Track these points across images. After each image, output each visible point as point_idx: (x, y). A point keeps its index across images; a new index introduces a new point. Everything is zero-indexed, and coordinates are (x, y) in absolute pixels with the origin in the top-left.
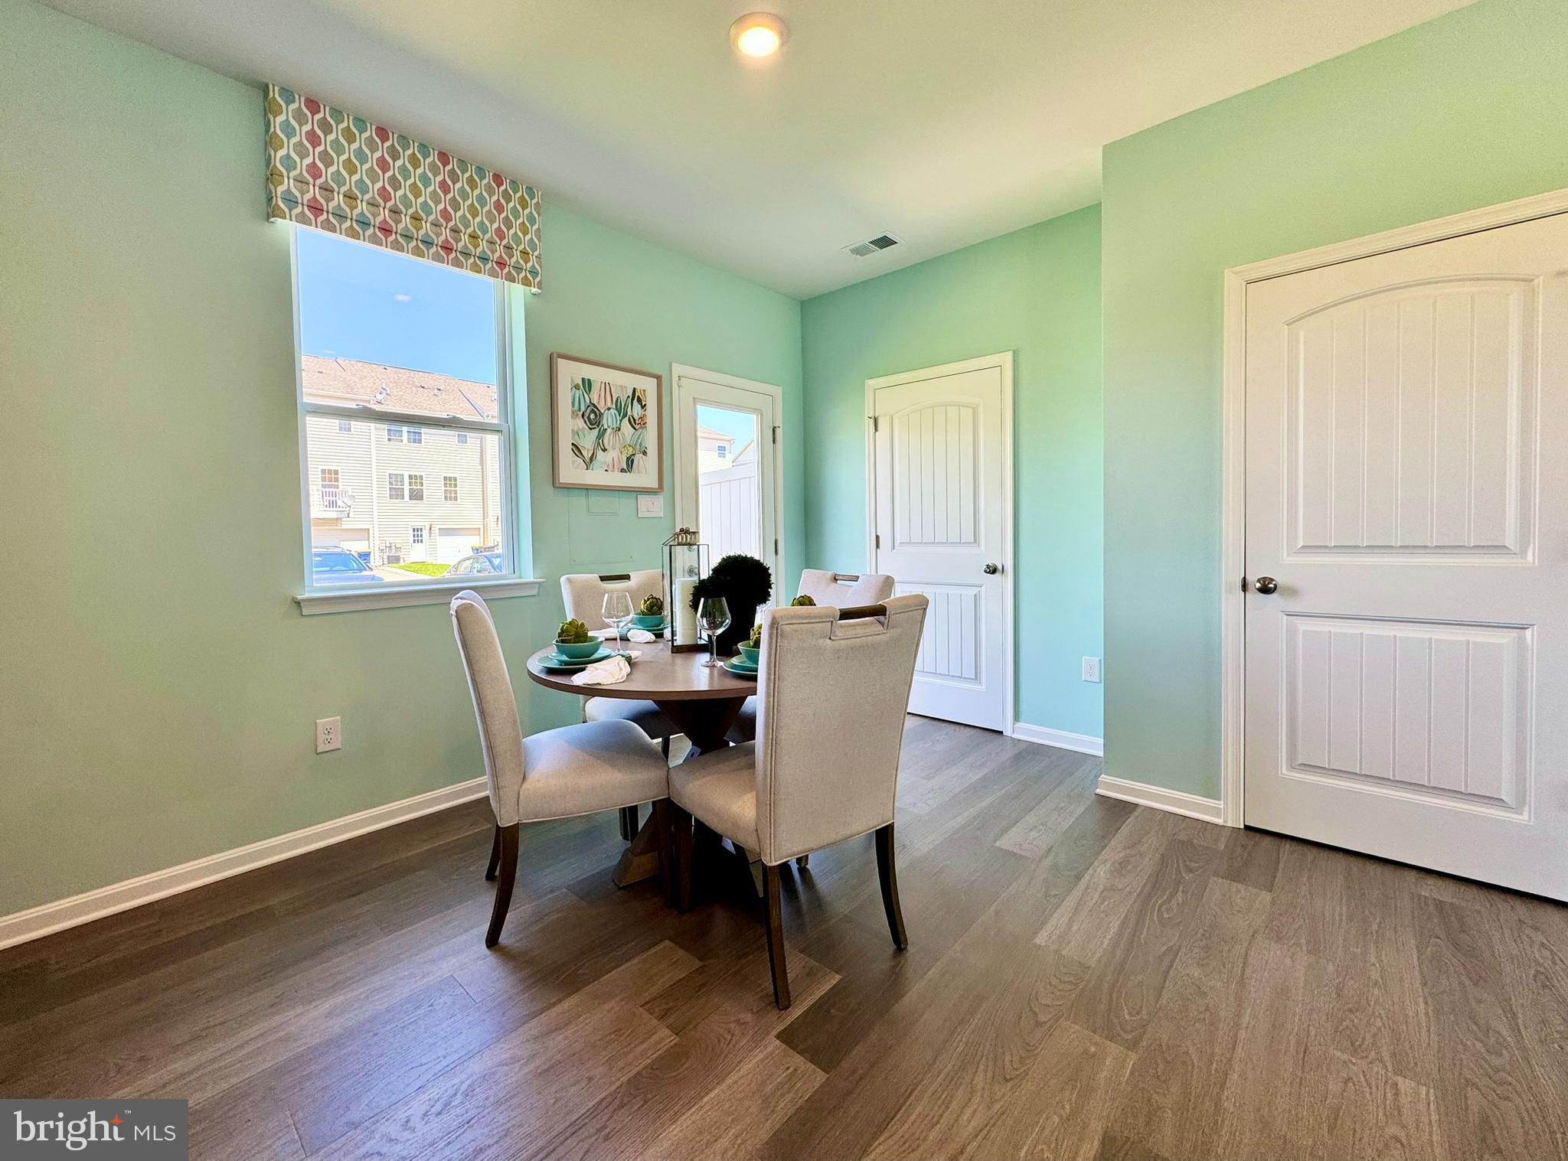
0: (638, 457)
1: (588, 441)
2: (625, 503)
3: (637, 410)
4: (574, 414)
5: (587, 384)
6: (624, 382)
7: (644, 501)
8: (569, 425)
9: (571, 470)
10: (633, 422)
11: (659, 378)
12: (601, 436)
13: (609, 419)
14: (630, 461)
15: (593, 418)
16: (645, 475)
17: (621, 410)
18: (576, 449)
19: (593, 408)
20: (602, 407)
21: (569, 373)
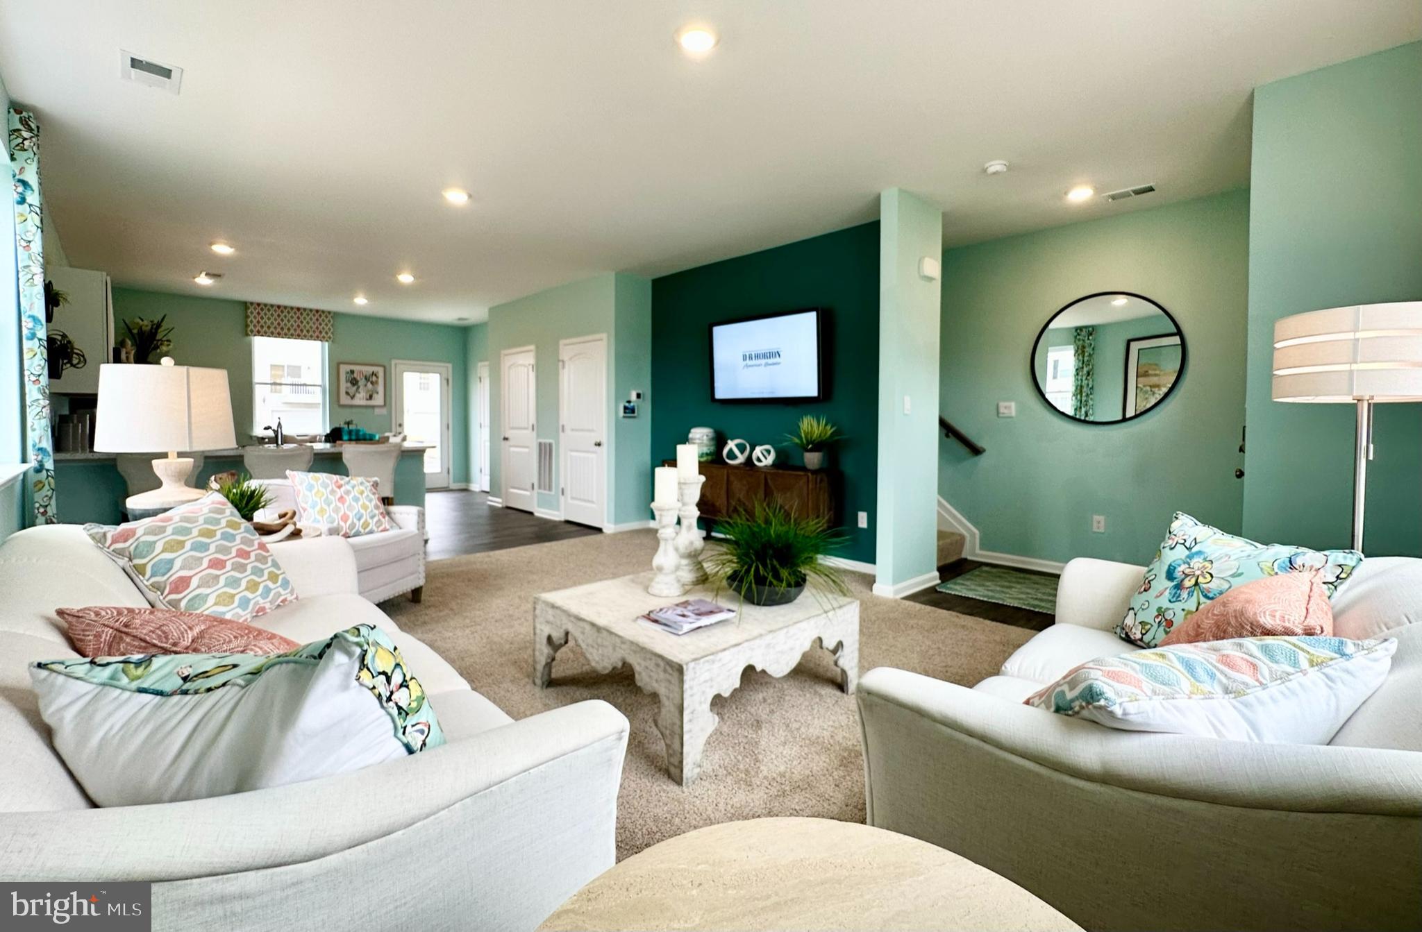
0: (375, 396)
1: (352, 390)
2: (370, 410)
3: (374, 379)
4: (347, 382)
5: (352, 372)
6: (370, 369)
7: (377, 411)
8: (344, 385)
9: (345, 400)
10: (372, 383)
11: (384, 367)
12: (358, 388)
13: (362, 383)
14: (371, 397)
15: (354, 382)
16: (378, 400)
17: (367, 379)
18: (347, 393)
19: (355, 379)
20: (358, 379)
21: (344, 369)
